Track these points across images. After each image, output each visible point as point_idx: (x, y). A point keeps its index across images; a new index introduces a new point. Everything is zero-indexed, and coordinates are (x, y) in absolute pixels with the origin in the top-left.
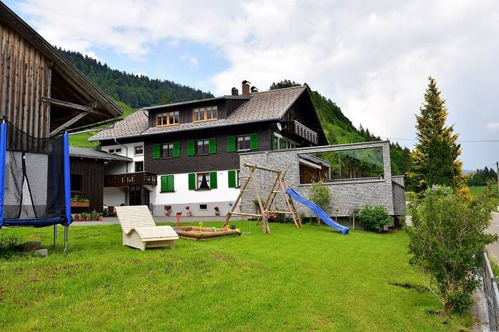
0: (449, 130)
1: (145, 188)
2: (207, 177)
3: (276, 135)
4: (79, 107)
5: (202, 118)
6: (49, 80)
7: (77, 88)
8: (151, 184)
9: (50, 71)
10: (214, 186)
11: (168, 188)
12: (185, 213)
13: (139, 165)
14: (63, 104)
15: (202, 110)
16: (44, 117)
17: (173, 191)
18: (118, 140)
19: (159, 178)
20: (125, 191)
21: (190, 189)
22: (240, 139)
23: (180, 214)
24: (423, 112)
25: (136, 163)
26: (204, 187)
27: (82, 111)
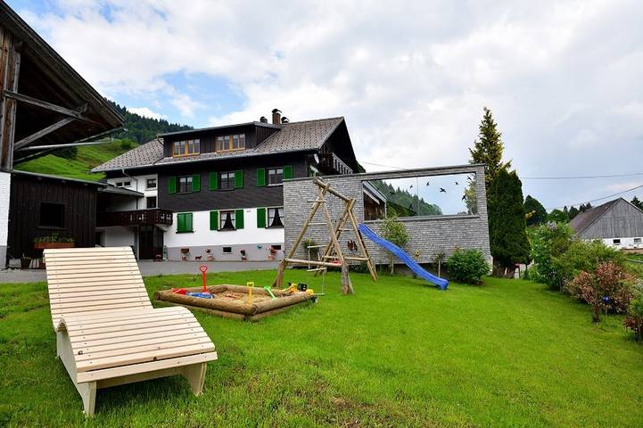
0: (506, 166)
1: (158, 228)
2: (231, 216)
3: (313, 168)
4: (61, 110)
5: (227, 147)
6: (17, 68)
7: (59, 83)
8: (165, 223)
9: (19, 56)
10: (240, 225)
11: (185, 228)
12: (205, 256)
13: (151, 200)
14: (37, 104)
15: (227, 138)
16: (7, 119)
17: (191, 231)
18: (126, 170)
19: (175, 215)
20: (135, 231)
21: (211, 229)
22: (272, 172)
23: (200, 258)
24: (478, 146)
25: (148, 198)
26: (228, 226)
27: (66, 116)
